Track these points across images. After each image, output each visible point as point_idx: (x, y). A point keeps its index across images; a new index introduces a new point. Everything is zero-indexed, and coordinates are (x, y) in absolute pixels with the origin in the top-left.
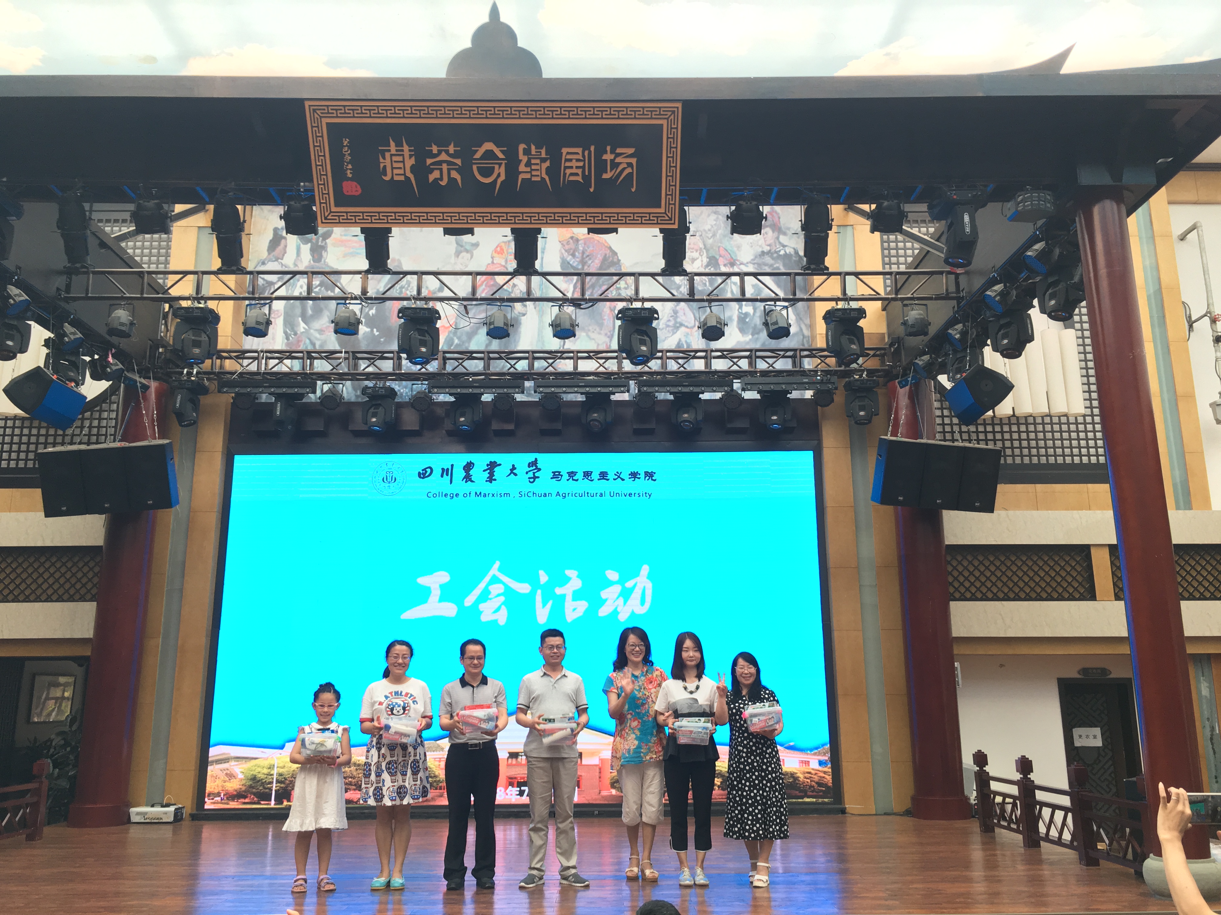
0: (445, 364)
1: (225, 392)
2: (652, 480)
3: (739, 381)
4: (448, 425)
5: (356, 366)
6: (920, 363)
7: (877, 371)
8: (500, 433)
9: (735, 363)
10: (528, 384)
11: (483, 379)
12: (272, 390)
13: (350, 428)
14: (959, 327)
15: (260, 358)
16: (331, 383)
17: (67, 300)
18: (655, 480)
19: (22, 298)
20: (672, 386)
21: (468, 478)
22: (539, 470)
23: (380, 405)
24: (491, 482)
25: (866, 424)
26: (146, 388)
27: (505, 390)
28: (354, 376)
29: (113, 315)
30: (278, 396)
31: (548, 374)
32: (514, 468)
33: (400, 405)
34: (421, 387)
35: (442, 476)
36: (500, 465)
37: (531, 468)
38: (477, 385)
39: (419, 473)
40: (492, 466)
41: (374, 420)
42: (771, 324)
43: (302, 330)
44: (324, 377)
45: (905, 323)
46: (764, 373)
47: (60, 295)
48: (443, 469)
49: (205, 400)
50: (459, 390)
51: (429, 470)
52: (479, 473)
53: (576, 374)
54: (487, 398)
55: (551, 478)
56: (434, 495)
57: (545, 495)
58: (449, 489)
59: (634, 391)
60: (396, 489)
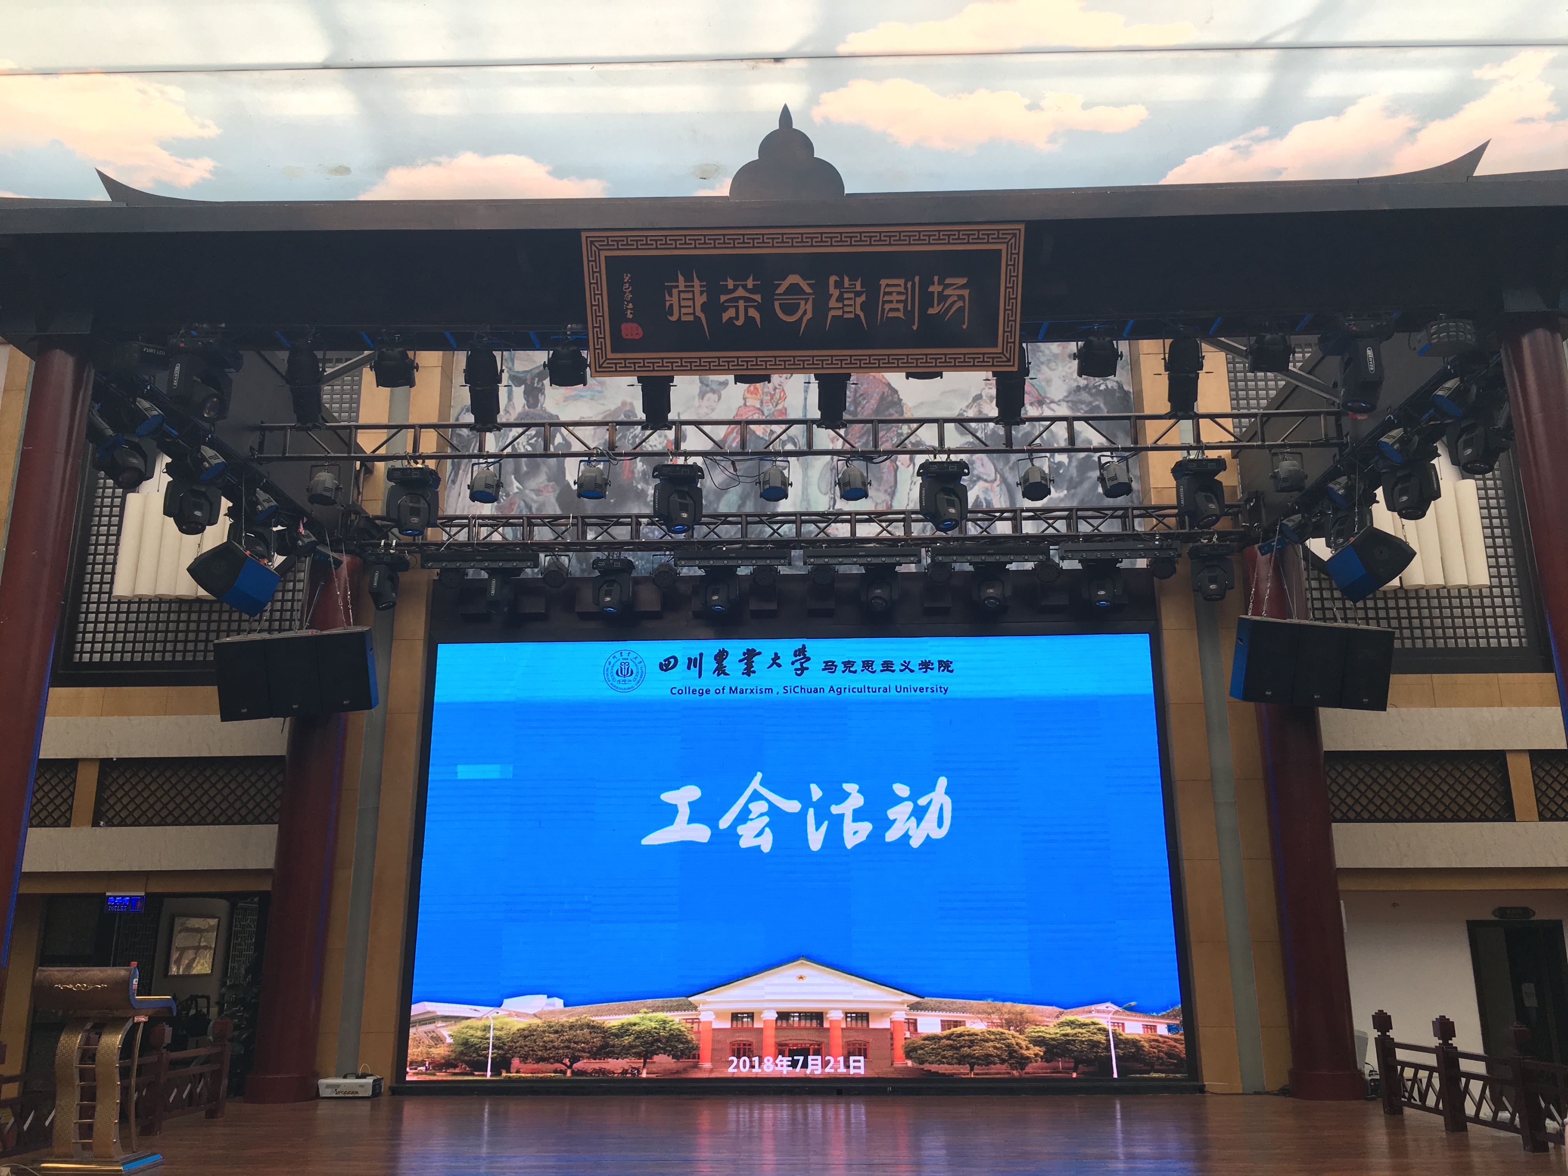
0: (693, 530)
1: (430, 568)
2: (948, 671)
3: (1057, 547)
4: (696, 605)
5: (584, 534)
6: (1290, 524)
7: (1230, 533)
8: (759, 615)
9: (1050, 525)
10: (795, 553)
11: (741, 548)
12: (486, 564)
13: (578, 608)
14: (1343, 480)
15: (471, 526)
16: (554, 555)
17: (260, 461)
18: (952, 671)
19: (217, 461)
20: (974, 555)
21: (720, 670)
22: (809, 659)
23: (615, 581)
24: (749, 676)
25: (1218, 600)
26: (338, 563)
27: (768, 562)
28: (581, 547)
29: (316, 479)
30: (492, 572)
31: (819, 541)
32: (776, 657)
33: (637, 581)
34: (664, 558)
35: (689, 668)
36: (760, 653)
37: (798, 658)
38: (734, 555)
39: (661, 663)
40: (751, 654)
41: (608, 599)
42: (1109, 479)
43: (516, 490)
44: (546, 547)
45: (1275, 476)
46: (1088, 538)
47: (253, 455)
48: (689, 659)
49: (405, 577)
50: (711, 562)
51: (672, 661)
52: (733, 664)
53: (853, 541)
54: (743, 571)
55: (823, 670)
56: (680, 692)
57: (816, 691)
58: (697, 684)
59: (927, 560)
60: (633, 684)
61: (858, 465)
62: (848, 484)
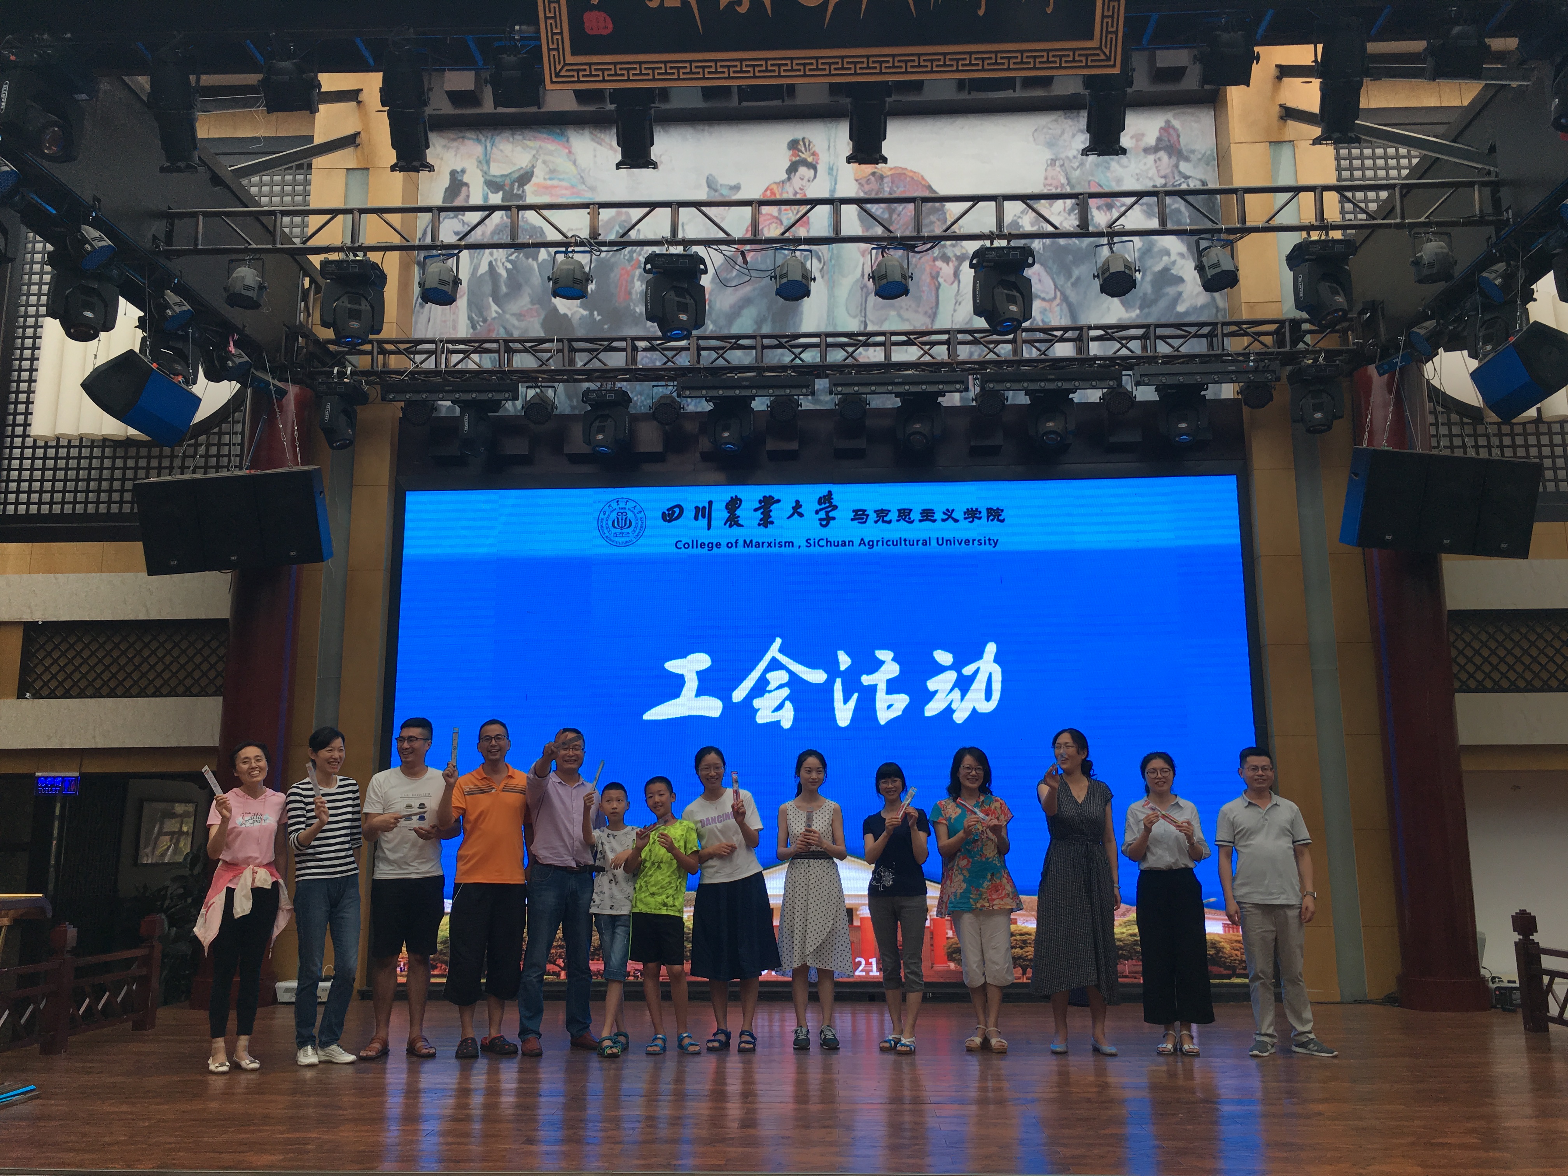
0: (699, 355)
1: (391, 400)
2: (999, 520)
3: (1131, 373)
4: (705, 444)
5: (572, 361)
6: (1422, 332)
7: (1339, 353)
8: (776, 456)
9: (1123, 346)
10: (819, 381)
11: (754, 377)
12: (457, 396)
13: (567, 450)
14: (1501, 267)
15: (439, 352)
16: (539, 387)
17: (169, 255)
18: (1003, 521)
19: (103, 244)
20: (1032, 381)
21: (733, 521)
22: (835, 507)
23: (608, 416)
24: (766, 527)
25: (1321, 432)
26: (282, 393)
27: (788, 391)
28: (569, 375)
29: (234, 275)
30: (465, 405)
31: (848, 366)
32: (798, 505)
33: (636, 418)
34: (664, 390)
35: (696, 518)
36: (778, 501)
37: (823, 506)
38: (747, 383)
39: (664, 513)
40: (767, 503)
41: (600, 437)
42: (1210, 267)
43: (494, 315)
44: (528, 376)
45: (1417, 263)
46: (1169, 359)
47: (158, 246)
48: (697, 508)
49: (364, 413)
50: (721, 392)
51: (677, 510)
52: (748, 514)
53: (888, 366)
54: (759, 404)
55: (852, 520)
56: (686, 545)
57: (844, 544)
58: (706, 536)
59: (974, 390)
60: (632, 537)
61: (896, 254)
62: (885, 276)
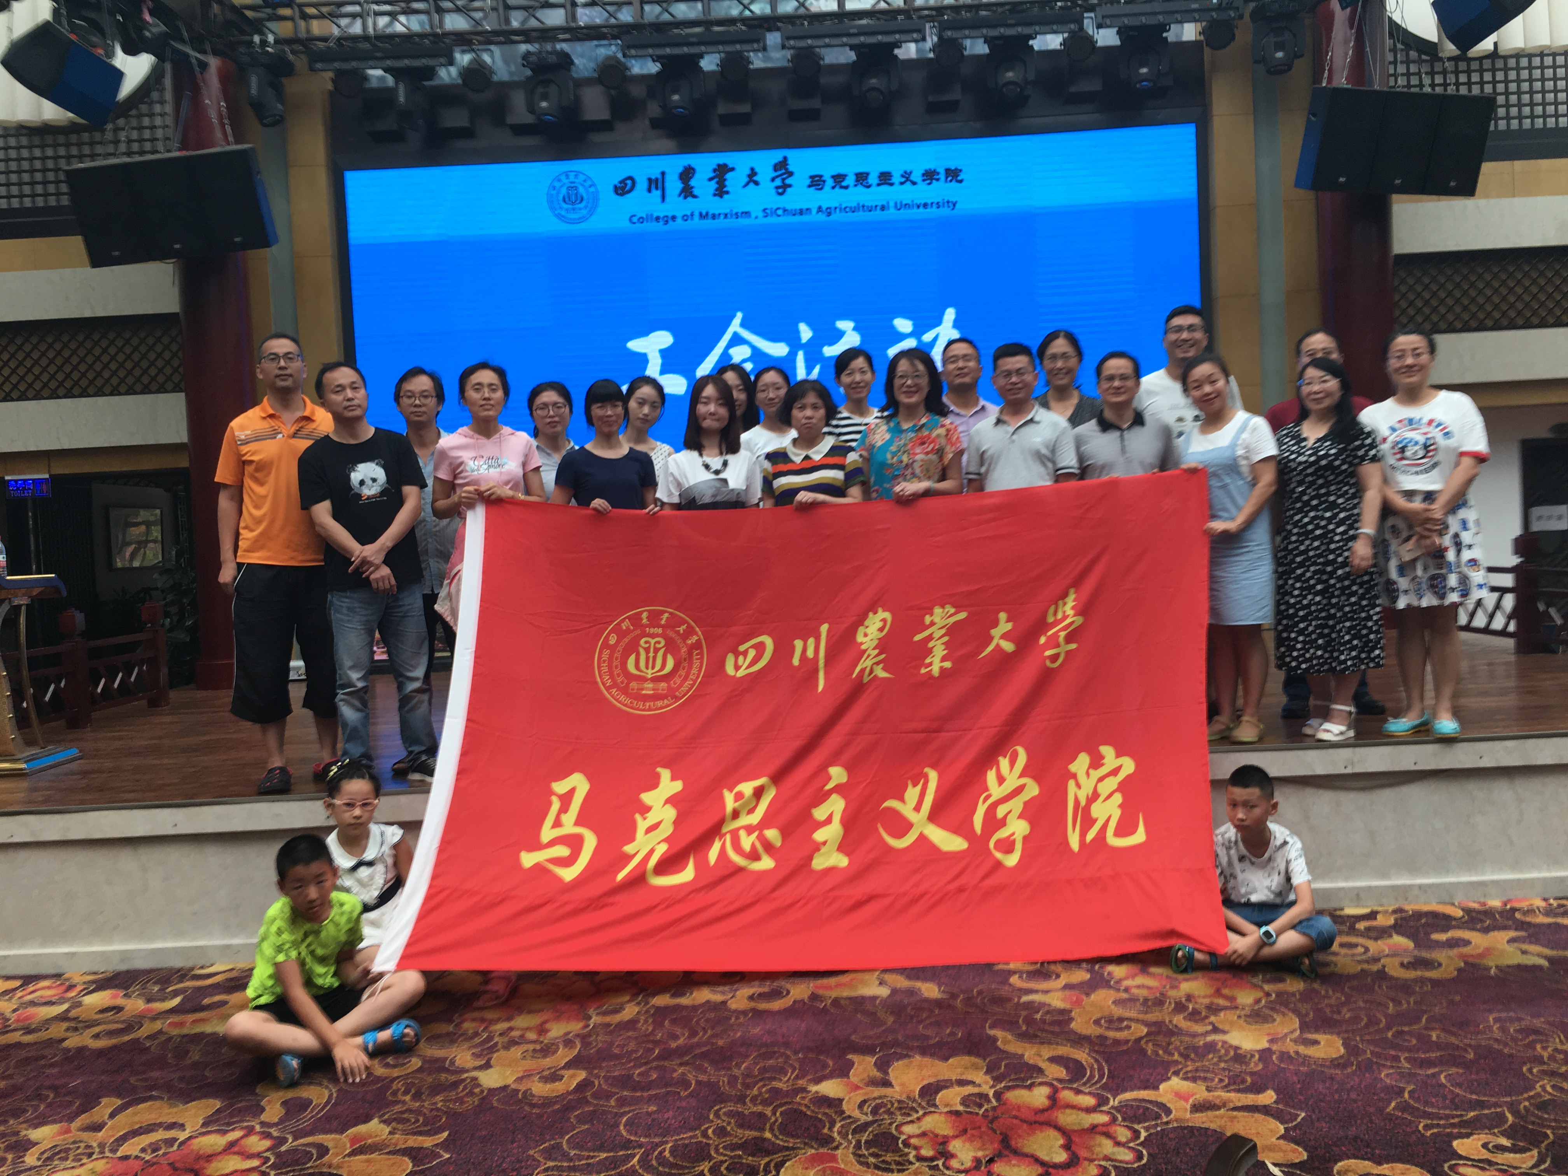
0: (642, 8)
1: (319, 70)
2: (957, 181)
3: (1092, 15)
4: (654, 109)
5: (507, 21)
8: (728, 121)
10: (772, 36)
11: (701, 32)
12: (388, 63)
13: (510, 120)
15: (364, 13)
16: (473, 50)
18: (961, 181)
20: (991, 27)
21: (687, 192)
22: (791, 174)
23: (550, 81)
24: (721, 197)
25: (1285, 70)
26: (204, 66)
27: (738, 47)
28: (505, 36)
30: (398, 74)
31: (799, 17)
32: (753, 173)
33: (580, 83)
34: (608, 50)
35: (649, 191)
36: (733, 169)
37: (779, 173)
38: (694, 40)
39: (615, 186)
40: (722, 171)
41: (545, 104)
44: (462, 39)
48: (650, 180)
49: (292, 86)
50: (668, 51)
51: (629, 182)
52: (702, 184)
53: (843, 16)
54: (709, 63)
55: (809, 186)
56: (641, 220)
57: (801, 212)
58: (662, 210)
59: (931, 40)
60: (584, 212)
